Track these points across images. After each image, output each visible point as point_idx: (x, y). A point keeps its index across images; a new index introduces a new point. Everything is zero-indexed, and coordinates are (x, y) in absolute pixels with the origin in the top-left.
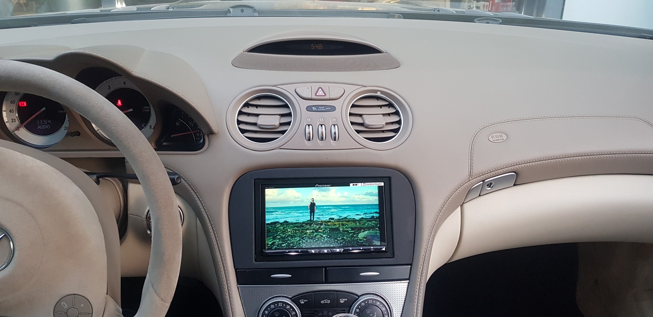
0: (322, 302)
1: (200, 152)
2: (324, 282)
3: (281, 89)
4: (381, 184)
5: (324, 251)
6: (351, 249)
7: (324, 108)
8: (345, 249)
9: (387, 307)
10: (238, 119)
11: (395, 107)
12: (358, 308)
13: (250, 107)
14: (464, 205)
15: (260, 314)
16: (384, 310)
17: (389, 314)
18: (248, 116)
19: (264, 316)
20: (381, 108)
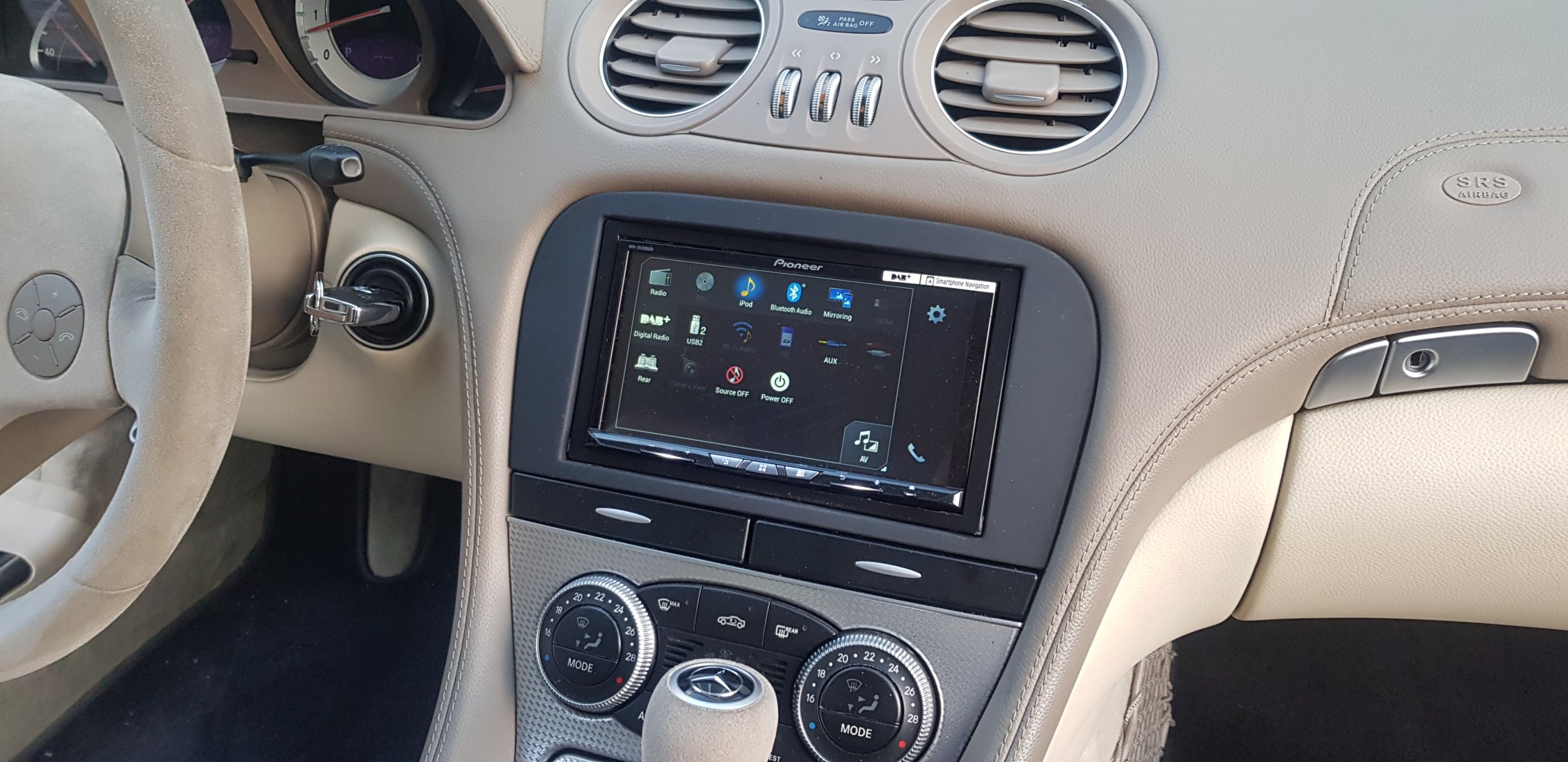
0: (722, 620)
1: (487, 122)
2: (741, 562)
4: (987, 286)
5: (759, 467)
6: (843, 476)
7: (853, 20)
8: (826, 472)
9: (921, 689)
10: (613, 44)
11: (1112, 48)
12: (825, 667)
13: (659, 12)
14: (1304, 417)
15: (544, 612)
16: (912, 695)
17: (925, 713)
18: (647, 38)
19: (552, 620)
20: (1063, 45)
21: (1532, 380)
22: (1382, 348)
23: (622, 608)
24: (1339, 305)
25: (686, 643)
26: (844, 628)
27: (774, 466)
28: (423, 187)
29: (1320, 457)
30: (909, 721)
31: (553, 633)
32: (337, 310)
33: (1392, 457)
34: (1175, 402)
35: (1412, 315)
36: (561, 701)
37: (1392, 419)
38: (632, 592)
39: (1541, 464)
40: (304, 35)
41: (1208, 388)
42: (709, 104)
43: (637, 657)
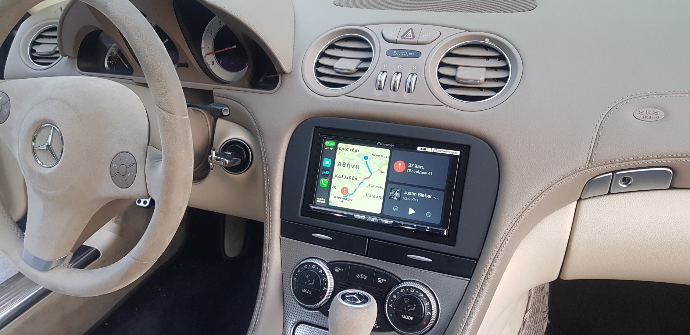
0: (358, 276)
1: (272, 92)
2: (365, 254)
3: (368, 30)
4: (456, 153)
5: (371, 219)
6: (402, 223)
7: (407, 53)
8: (396, 222)
9: (432, 302)
10: (318, 61)
11: (506, 60)
12: (396, 294)
13: (335, 49)
14: (581, 202)
15: (294, 271)
16: (428, 305)
17: (433, 311)
18: (330, 59)
19: (297, 275)
20: (487, 60)
21: (671, 188)
22: (610, 176)
23: (322, 270)
24: (591, 160)
25: (345, 284)
26: (403, 280)
27: (377, 219)
28: (249, 115)
29: (587, 217)
30: (427, 314)
31: (297, 279)
32: (220, 161)
33: (615, 217)
34: (528, 197)
35: (620, 164)
36: (300, 304)
37: (615, 203)
38: (325, 265)
39: (674, 221)
40: (205, 56)
41: (541, 191)
42: (353, 84)
43: (327, 289)
